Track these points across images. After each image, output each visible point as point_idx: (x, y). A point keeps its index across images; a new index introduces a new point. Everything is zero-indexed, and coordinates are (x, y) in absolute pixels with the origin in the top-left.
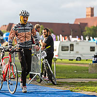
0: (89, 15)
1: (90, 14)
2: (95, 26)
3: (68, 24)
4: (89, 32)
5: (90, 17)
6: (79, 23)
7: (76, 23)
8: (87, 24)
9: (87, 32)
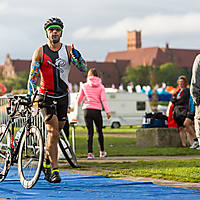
0: (132, 46)
1: (134, 42)
2: (144, 65)
3: (95, 62)
4: (134, 76)
5: (134, 48)
6: (114, 61)
7: (109, 61)
8: (129, 61)
9: (129, 77)
